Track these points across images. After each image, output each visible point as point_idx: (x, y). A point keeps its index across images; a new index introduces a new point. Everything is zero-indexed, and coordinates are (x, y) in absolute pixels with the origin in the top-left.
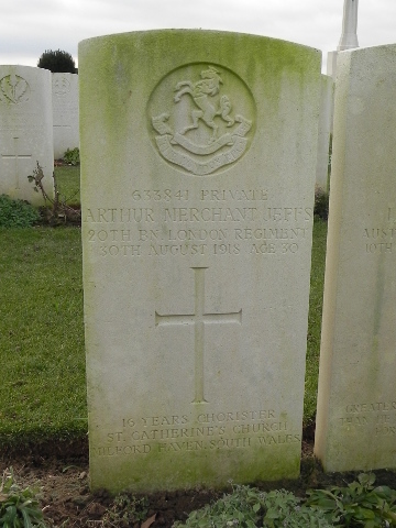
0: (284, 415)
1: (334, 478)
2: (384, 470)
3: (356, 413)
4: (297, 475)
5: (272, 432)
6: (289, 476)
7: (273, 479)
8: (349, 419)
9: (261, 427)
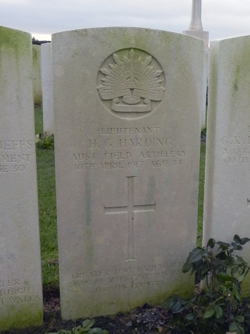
0: (26, 282)
1: (66, 324)
2: (102, 317)
3: (80, 279)
4: (41, 323)
5: (19, 294)
6: (35, 324)
7: (23, 327)
8: (76, 283)
9: (10, 292)
